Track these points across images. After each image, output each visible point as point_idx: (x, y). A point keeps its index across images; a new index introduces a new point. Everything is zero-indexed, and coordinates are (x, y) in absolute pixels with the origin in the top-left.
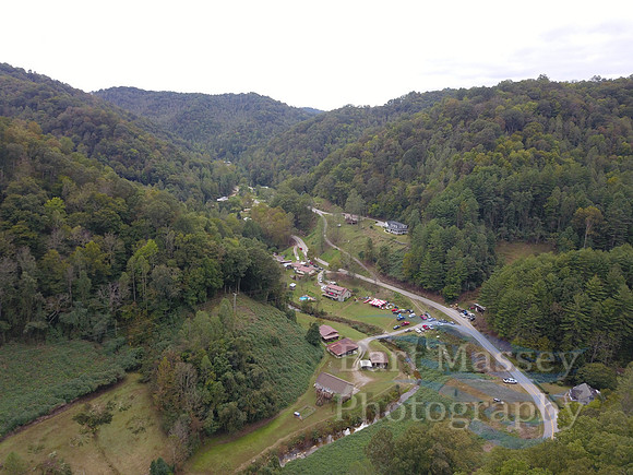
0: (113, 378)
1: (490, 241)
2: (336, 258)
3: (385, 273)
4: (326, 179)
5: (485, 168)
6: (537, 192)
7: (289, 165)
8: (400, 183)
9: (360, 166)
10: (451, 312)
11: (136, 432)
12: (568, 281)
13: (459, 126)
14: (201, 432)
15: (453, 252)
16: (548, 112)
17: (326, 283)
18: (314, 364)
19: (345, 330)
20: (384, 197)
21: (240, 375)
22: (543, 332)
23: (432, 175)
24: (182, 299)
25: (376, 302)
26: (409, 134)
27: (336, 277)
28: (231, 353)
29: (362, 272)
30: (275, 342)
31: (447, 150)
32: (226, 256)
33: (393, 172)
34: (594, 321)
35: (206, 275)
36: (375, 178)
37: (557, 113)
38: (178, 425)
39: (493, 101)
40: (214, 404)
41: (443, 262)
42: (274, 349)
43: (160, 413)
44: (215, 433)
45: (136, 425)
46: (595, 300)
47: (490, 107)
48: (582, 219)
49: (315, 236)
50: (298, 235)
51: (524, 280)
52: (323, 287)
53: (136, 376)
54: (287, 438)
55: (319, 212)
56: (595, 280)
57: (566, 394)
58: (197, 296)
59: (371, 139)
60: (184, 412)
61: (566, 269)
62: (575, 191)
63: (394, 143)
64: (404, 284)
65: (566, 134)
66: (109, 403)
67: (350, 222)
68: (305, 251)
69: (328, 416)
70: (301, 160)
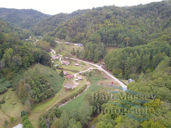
0: (3, 90)
1: (105, 47)
2: (64, 54)
3: (78, 57)
4: (59, 32)
5: (102, 28)
6: (115, 34)
7: (46, 30)
8: (80, 33)
9: (68, 29)
10: (96, 65)
11: (14, 105)
12: (125, 55)
13: (94, 17)
14: (34, 102)
15: (96, 50)
16: (116, 14)
17: (62, 61)
18: (63, 81)
19: (69, 72)
20: (76, 37)
21: (44, 85)
22: (120, 68)
23: (88, 30)
24: (22, 66)
25: (77, 64)
26: (81, 20)
27: (65, 59)
28: (40, 80)
29: (72, 57)
30: (52, 76)
31: (92, 24)
32: (35, 53)
33: (77, 30)
34: (132, 64)
35: (30, 58)
36: (73, 32)
37: (118, 14)
38: (27, 101)
39: (102, 11)
40: (37, 94)
41: (93, 53)
42: (52, 78)
43: (20, 99)
44: (38, 102)
45: (13, 103)
46: (132, 59)
47: (102, 12)
48: (126, 40)
49: (57, 48)
50: (52, 48)
51: (115, 55)
52: (62, 62)
53: (12, 89)
54: (59, 101)
55: (57, 42)
56: (131, 54)
57: (126, 82)
58: (27, 64)
59: (70, 21)
60: (28, 97)
61: (125, 52)
62: (124, 34)
63: (77, 22)
64: (84, 59)
65: (120, 20)
66: (3, 97)
67: (67, 44)
68: (55, 53)
69: (69, 94)
70: (49, 28)
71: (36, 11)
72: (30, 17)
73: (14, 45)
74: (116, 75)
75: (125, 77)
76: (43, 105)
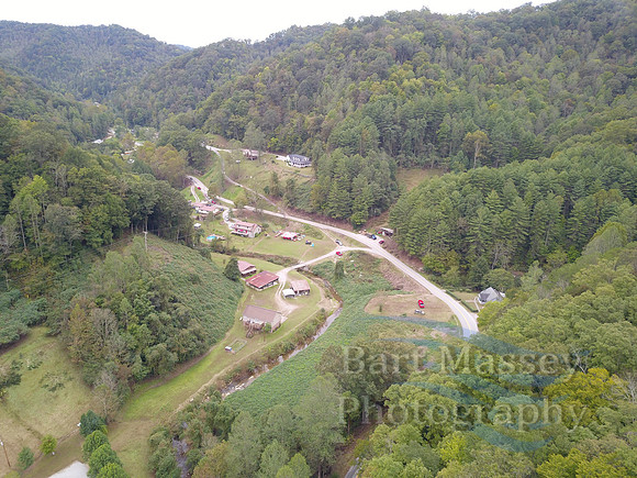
0: (14, 334)
1: (392, 168)
2: (241, 194)
3: (292, 207)
4: (220, 113)
5: (381, 96)
6: (431, 119)
7: (169, 104)
8: (298, 115)
9: (254, 99)
10: (360, 237)
11: (54, 389)
12: (471, 197)
13: (351, 55)
14: (129, 379)
15: (359, 180)
16: (433, 41)
17: (233, 221)
18: (236, 298)
19: (260, 264)
20: (283, 130)
21: (164, 315)
22: (452, 246)
23: (330, 105)
24: (84, 242)
25: (288, 234)
26: (301, 65)
27: (243, 215)
28: (152, 294)
29: (269, 207)
30: (194, 280)
31: (342, 80)
32: (129, 192)
33: (289, 104)
34: (494, 232)
35: (111, 213)
36: (272, 111)
37: (441, 44)
38: (104, 375)
39: (382, 30)
40: (140, 349)
41: (350, 191)
42: (194, 287)
43: (78, 366)
44: (145, 379)
45: (51, 382)
46: (494, 213)
47: (380, 36)
48: (472, 143)
49: (214, 173)
50: (193, 174)
51: (433, 199)
52: (230, 224)
53: (43, 330)
54: (223, 373)
55: (213, 149)
56: (493, 194)
57: (475, 299)
58: (102, 237)
59: (262, 71)
60: (108, 361)
61: (468, 186)
62: (463, 118)
63: (288, 74)
64: (313, 215)
65: (450, 64)
66: (14, 362)
67: (249, 158)
68: (205, 190)
69: (261, 346)
70: (182, 97)
71: (133, 33)
72: (108, 57)
73: (51, 165)
74: (435, 275)
75: (469, 280)
76: (162, 390)
